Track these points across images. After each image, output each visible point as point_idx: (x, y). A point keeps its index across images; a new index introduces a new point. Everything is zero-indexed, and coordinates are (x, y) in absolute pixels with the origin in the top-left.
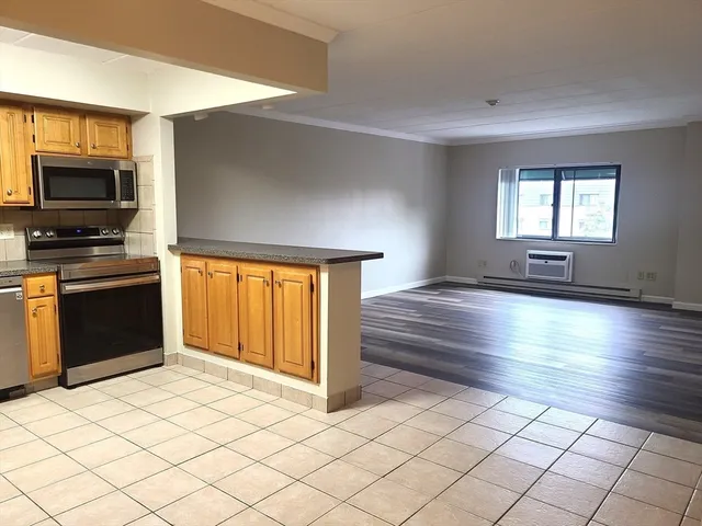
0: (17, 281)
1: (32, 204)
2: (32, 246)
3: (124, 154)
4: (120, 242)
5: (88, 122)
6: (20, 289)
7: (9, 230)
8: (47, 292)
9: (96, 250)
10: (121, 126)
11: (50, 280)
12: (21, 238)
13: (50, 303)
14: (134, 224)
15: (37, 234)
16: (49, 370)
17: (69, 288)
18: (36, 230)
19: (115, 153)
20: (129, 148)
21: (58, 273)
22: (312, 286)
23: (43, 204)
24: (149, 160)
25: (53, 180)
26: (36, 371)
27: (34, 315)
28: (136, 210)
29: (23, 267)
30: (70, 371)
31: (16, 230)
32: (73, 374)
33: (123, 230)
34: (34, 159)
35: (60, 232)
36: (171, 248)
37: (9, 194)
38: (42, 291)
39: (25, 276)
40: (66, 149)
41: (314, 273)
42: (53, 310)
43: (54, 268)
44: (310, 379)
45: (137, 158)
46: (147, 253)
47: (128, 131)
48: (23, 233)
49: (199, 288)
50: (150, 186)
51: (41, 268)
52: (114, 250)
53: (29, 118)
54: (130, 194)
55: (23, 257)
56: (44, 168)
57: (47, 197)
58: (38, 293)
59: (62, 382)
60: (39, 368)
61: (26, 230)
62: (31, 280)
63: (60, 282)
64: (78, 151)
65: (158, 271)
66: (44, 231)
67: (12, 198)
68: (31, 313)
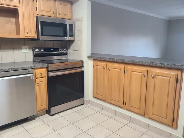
0: (31, 71)
1: (36, 38)
2: (35, 56)
3: (69, 18)
4: (66, 54)
5: (57, 3)
6: (33, 75)
7: (26, 48)
8: (43, 76)
9: (56, 58)
10: (69, 6)
11: (44, 70)
12: (31, 52)
13: (44, 80)
14: (72, 47)
15: (37, 50)
16: (44, 108)
17: (52, 74)
18: (37, 49)
19: (66, 17)
20: (71, 15)
21: (47, 68)
23: (41, 38)
24: (80, 20)
25: (44, 27)
26: (39, 109)
27: (38, 85)
28: (73, 41)
29: (32, 65)
30: (52, 109)
31: (29, 48)
32: (53, 110)
33: (67, 49)
34: (37, 18)
36: (89, 57)
37: (27, 33)
38: (41, 75)
39: (35, 69)
40: (49, 14)
42: (45, 83)
43: (46, 65)
44: (171, 126)
45: (75, 19)
46: (78, 58)
47: (71, 8)
50: (81, 31)
52: (63, 57)
54: (72, 35)
55: (32, 60)
56: (41, 22)
57: (42, 35)
58: (40, 76)
59: (48, 112)
61: (33, 49)
62: (37, 71)
63: (48, 71)
64: (53, 15)
65: (82, 67)
66: (40, 49)
67: (28, 35)
68: (37, 85)
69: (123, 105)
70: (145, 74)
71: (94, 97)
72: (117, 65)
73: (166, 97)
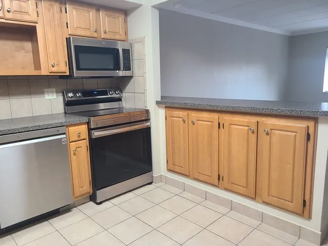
0: (61, 130)
1: (68, 74)
2: (68, 104)
3: (123, 38)
4: (119, 100)
5: (102, 14)
6: (64, 136)
7: (52, 92)
8: (82, 137)
9: (102, 106)
10: (121, 18)
11: (84, 128)
12: (61, 98)
13: (85, 144)
14: (129, 87)
15: (70, 95)
16: (85, 192)
17: (97, 134)
18: (70, 92)
19: (118, 37)
20: (126, 33)
21: (88, 123)
22: (308, 135)
23: (76, 73)
24: (142, 41)
25: (81, 56)
26: (77, 193)
27: (75, 154)
28: (131, 77)
29: (62, 120)
30: (99, 193)
31: (57, 92)
32: (101, 194)
33: (121, 91)
34: (68, 40)
35: (85, 93)
36: (158, 103)
37: (53, 66)
38: (79, 136)
39: (68, 126)
40: (88, 33)
41: (311, 124)
42: (86, 149)
43: (85, 119)
44: (302, 215)
45: (132, 40)
46: (139, 106)
47: (125, 21)
48: (61, 94)
49: (182, 132)
50: (142, 60)
51: (77, 119)
52: (115, 105)
53: (63, 10)
54: (128, 67)
55: (63, 111)
56: (75, 47)
57: (78, 68)
58: (77, 139)
59: (93, 198)
60: (79, 191)
61: (64, 93)
62: (71, 129)
63: (90, 130)
64: (95, 35)
65: (148, 120)
66: (75, 92)
67: (54, 69)
68: (72, 153)
69: (219, 181)
70: (254, 128)
71: (170, 170)
72: (205, 115)
73: (290, 166)
